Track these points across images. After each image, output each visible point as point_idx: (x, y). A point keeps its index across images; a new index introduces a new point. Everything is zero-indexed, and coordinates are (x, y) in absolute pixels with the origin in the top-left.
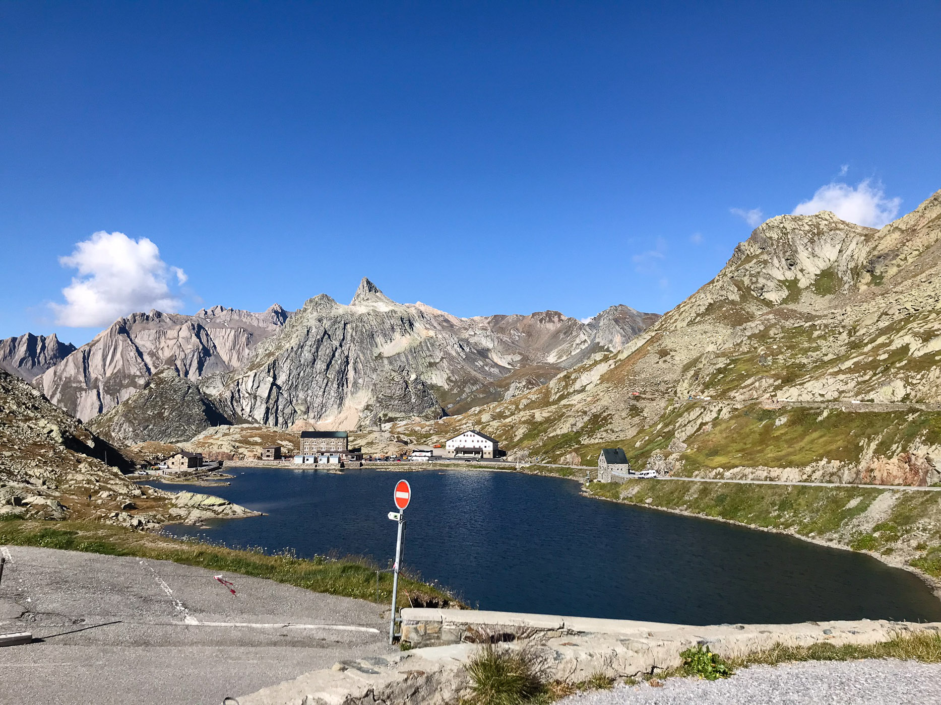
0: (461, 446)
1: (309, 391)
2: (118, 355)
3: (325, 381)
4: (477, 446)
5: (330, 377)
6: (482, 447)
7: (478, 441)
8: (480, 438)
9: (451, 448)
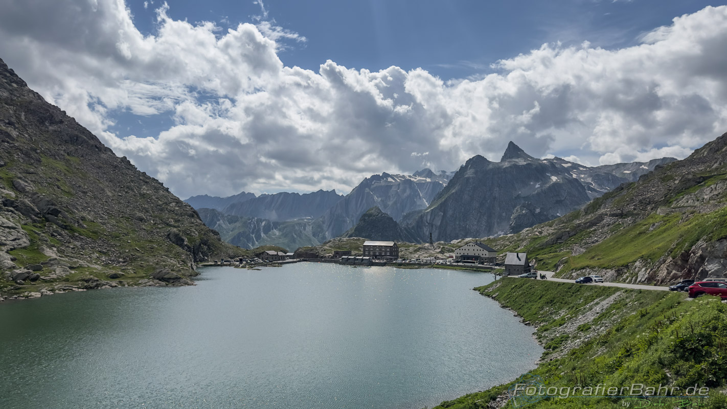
0: (466, 254)
1: (468, 222)
2: (364, 201)
3: (479, 214)
4: (477, 255)
5: (482, 211)
6: (481, 255)
9: (459, 255)
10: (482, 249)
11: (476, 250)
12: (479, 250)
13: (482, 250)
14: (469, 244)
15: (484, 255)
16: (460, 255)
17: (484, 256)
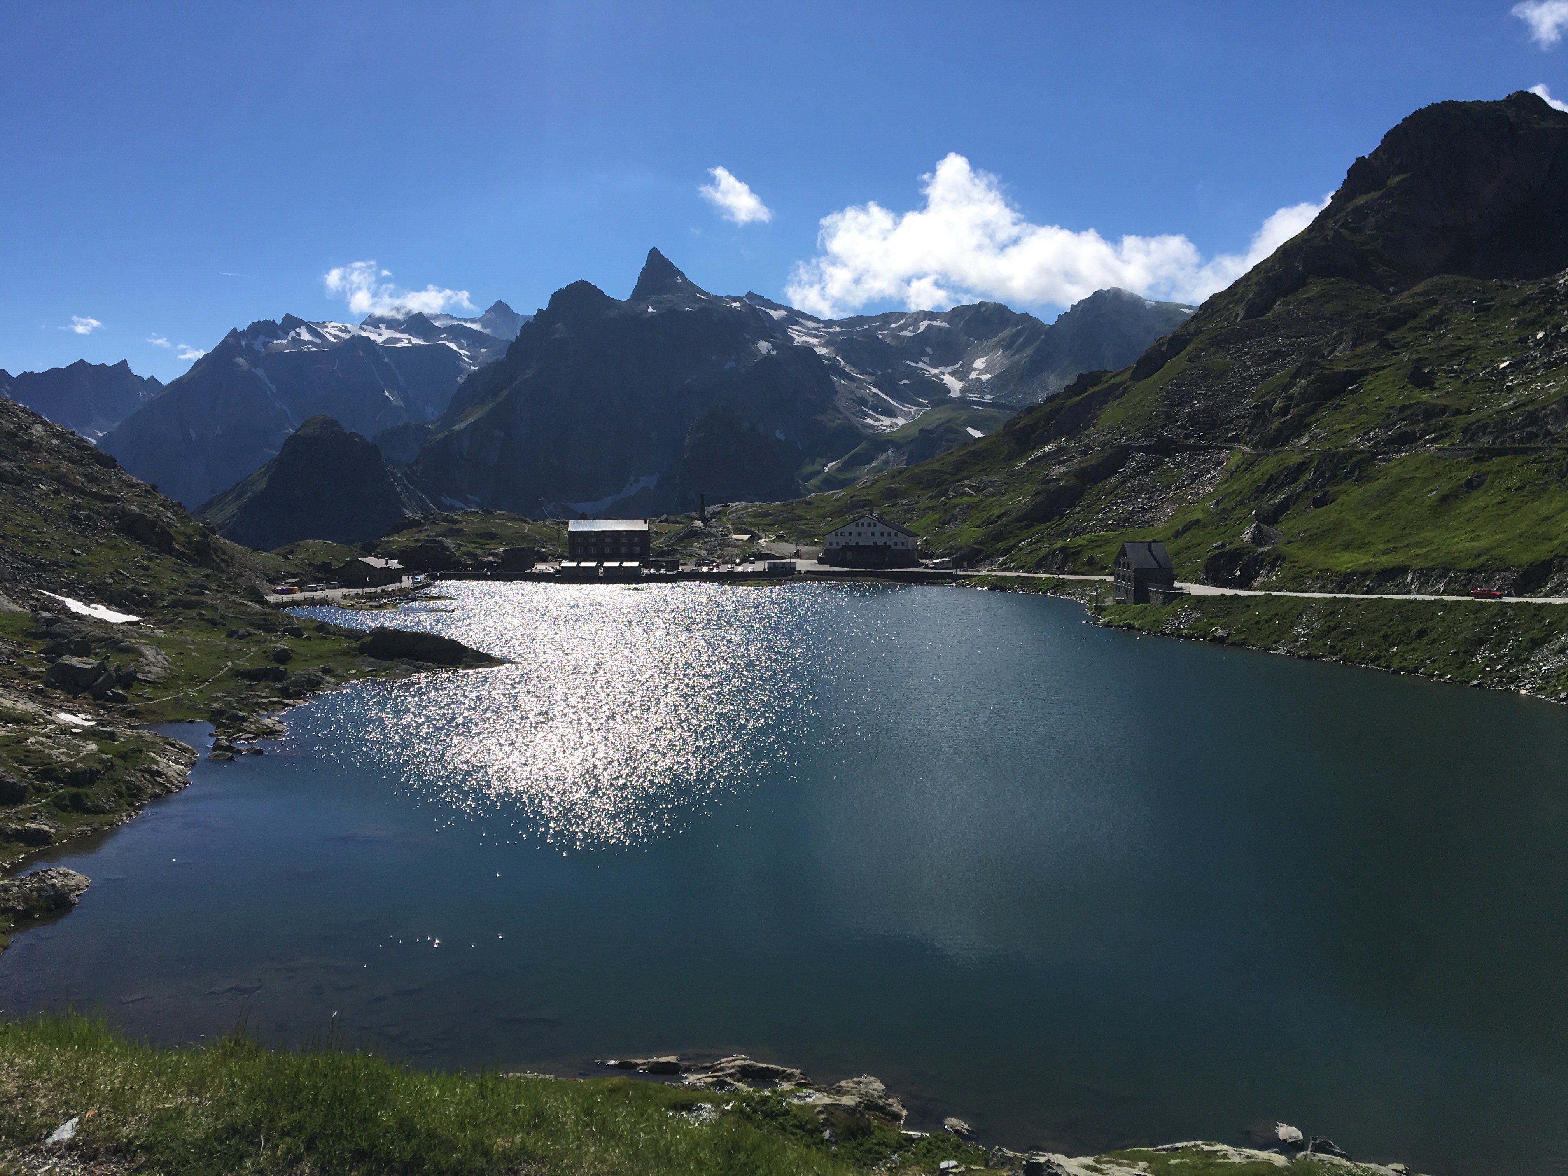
0: (852, 544)
4: (880, 543)
7: (882, 534)
8: (887, 529)
9: (834, 546)
10: (893, 532)
11: (877, 535)
12: (886, 535)
13: (893, 535)
14: (860, 521)
15: (899, 544)
16: (839, 547)
17: (899, 547)
